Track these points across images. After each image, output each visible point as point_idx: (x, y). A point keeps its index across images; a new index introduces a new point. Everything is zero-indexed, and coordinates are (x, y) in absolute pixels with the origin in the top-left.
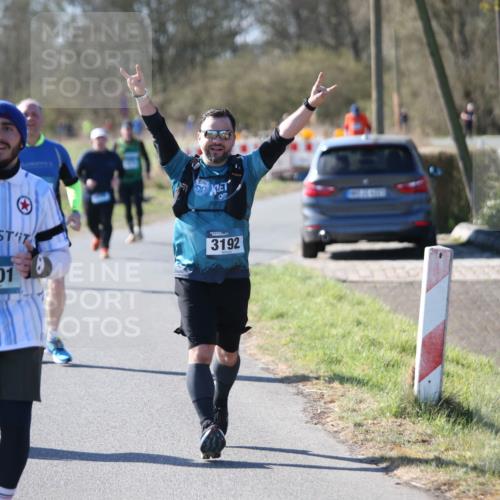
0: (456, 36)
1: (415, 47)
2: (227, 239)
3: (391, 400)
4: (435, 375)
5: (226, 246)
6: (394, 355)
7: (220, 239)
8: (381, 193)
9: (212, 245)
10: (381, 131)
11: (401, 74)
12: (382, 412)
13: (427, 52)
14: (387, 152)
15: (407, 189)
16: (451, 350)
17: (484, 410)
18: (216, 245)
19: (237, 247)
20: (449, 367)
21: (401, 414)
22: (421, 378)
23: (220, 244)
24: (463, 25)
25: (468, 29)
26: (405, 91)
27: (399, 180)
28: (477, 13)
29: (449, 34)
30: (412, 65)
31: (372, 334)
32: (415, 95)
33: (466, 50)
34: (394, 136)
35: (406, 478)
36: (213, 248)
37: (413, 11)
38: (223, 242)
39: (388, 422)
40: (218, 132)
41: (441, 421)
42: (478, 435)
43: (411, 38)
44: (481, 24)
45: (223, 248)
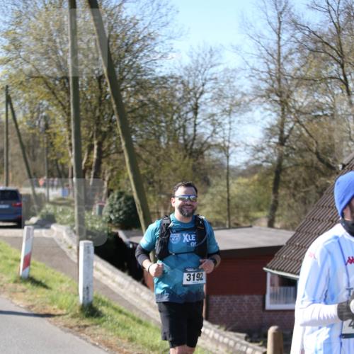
0: (31, 154)
1: (17, 157)
2: (196, 274)
3: (12, 277)
4: (27, 269)
5: (196, 278)
6: (13, 262)
7: (192, 274)
8: (7, 206)
9: (187, 277)
10: (7, 185)
11: (13, 166)
12: (9, 281)
13: (22, 159)
14: (9, 193)
15: (16, 206)
16: (32, 261)
17: (43, 281)
18: (189, 277)
19: (201, 279)
20: (31, 266)
21: (15, 282)
22: (23, 269)
23: (192, 277)
24: (33, 151)
25: (35, 152)
26: (14, 172)
27: (13, 202)
28: (38, 147)
29: (29, 153)
30: (16, 163)
31: (5, 254)
32: (17, 173)
33: (34, 159)
34: (11, 187)
35: (18, 304)
36: (187, 280)
37: (18, 145)
38: (194, 275)
39: (11, 285)
40: (189, 196)
41: (29, 285)
42: (42, 290)
43: (16, 154)
44: (39, 151)
45: (194, 280)
